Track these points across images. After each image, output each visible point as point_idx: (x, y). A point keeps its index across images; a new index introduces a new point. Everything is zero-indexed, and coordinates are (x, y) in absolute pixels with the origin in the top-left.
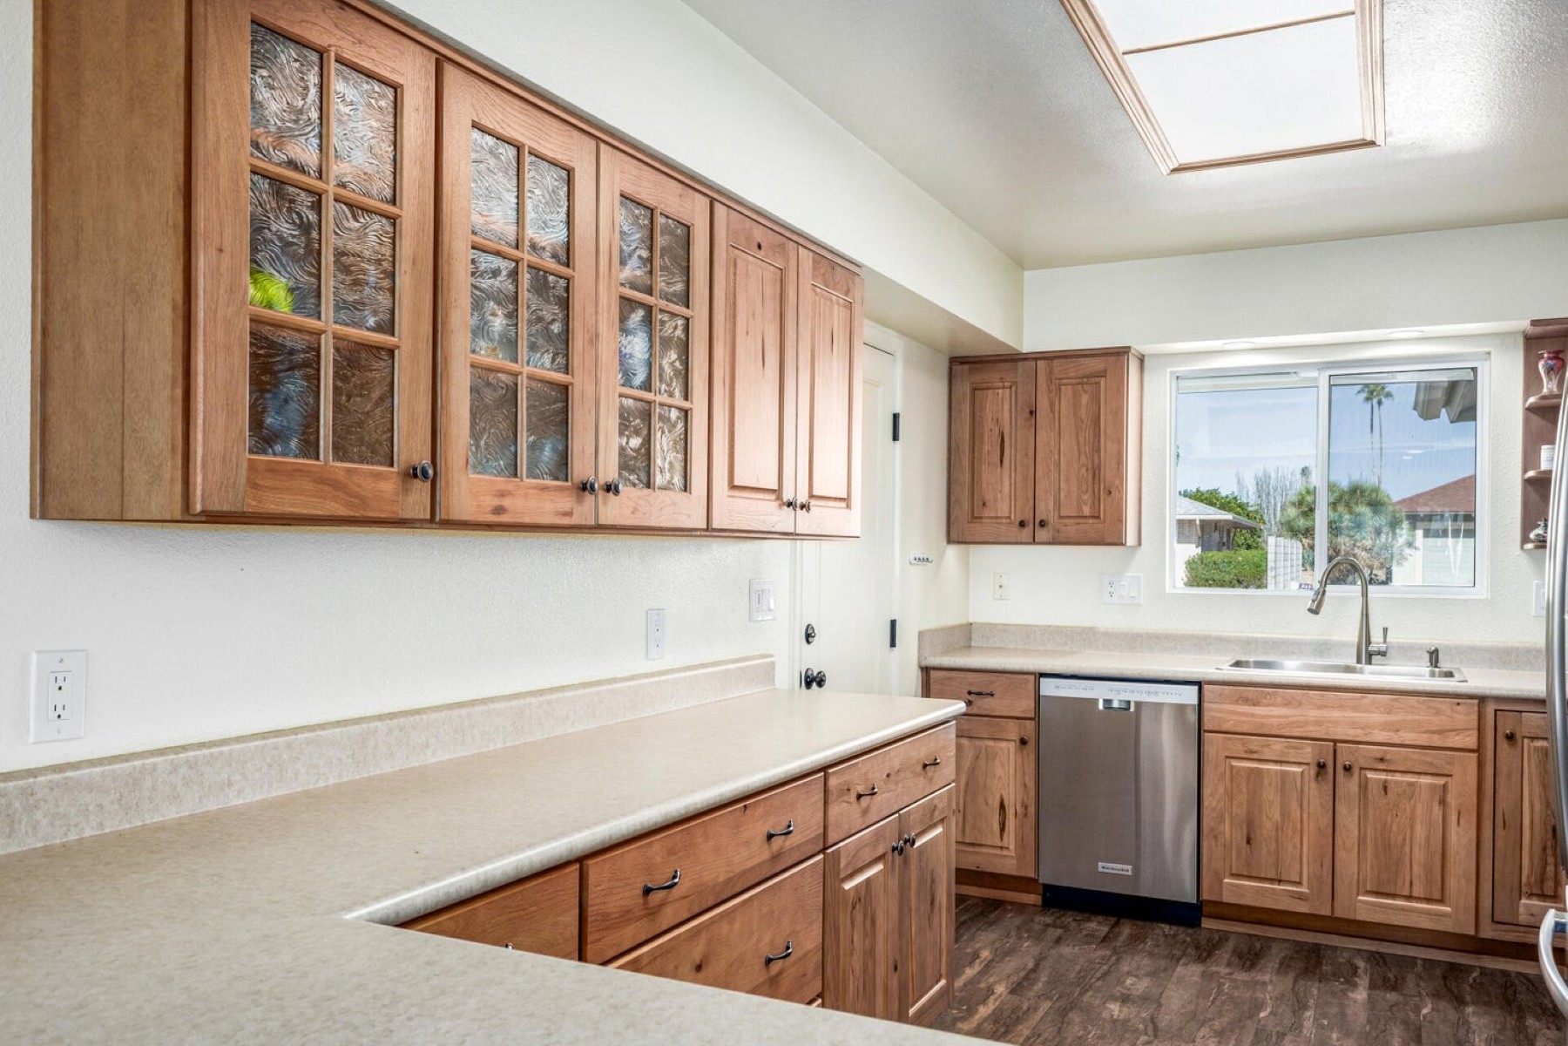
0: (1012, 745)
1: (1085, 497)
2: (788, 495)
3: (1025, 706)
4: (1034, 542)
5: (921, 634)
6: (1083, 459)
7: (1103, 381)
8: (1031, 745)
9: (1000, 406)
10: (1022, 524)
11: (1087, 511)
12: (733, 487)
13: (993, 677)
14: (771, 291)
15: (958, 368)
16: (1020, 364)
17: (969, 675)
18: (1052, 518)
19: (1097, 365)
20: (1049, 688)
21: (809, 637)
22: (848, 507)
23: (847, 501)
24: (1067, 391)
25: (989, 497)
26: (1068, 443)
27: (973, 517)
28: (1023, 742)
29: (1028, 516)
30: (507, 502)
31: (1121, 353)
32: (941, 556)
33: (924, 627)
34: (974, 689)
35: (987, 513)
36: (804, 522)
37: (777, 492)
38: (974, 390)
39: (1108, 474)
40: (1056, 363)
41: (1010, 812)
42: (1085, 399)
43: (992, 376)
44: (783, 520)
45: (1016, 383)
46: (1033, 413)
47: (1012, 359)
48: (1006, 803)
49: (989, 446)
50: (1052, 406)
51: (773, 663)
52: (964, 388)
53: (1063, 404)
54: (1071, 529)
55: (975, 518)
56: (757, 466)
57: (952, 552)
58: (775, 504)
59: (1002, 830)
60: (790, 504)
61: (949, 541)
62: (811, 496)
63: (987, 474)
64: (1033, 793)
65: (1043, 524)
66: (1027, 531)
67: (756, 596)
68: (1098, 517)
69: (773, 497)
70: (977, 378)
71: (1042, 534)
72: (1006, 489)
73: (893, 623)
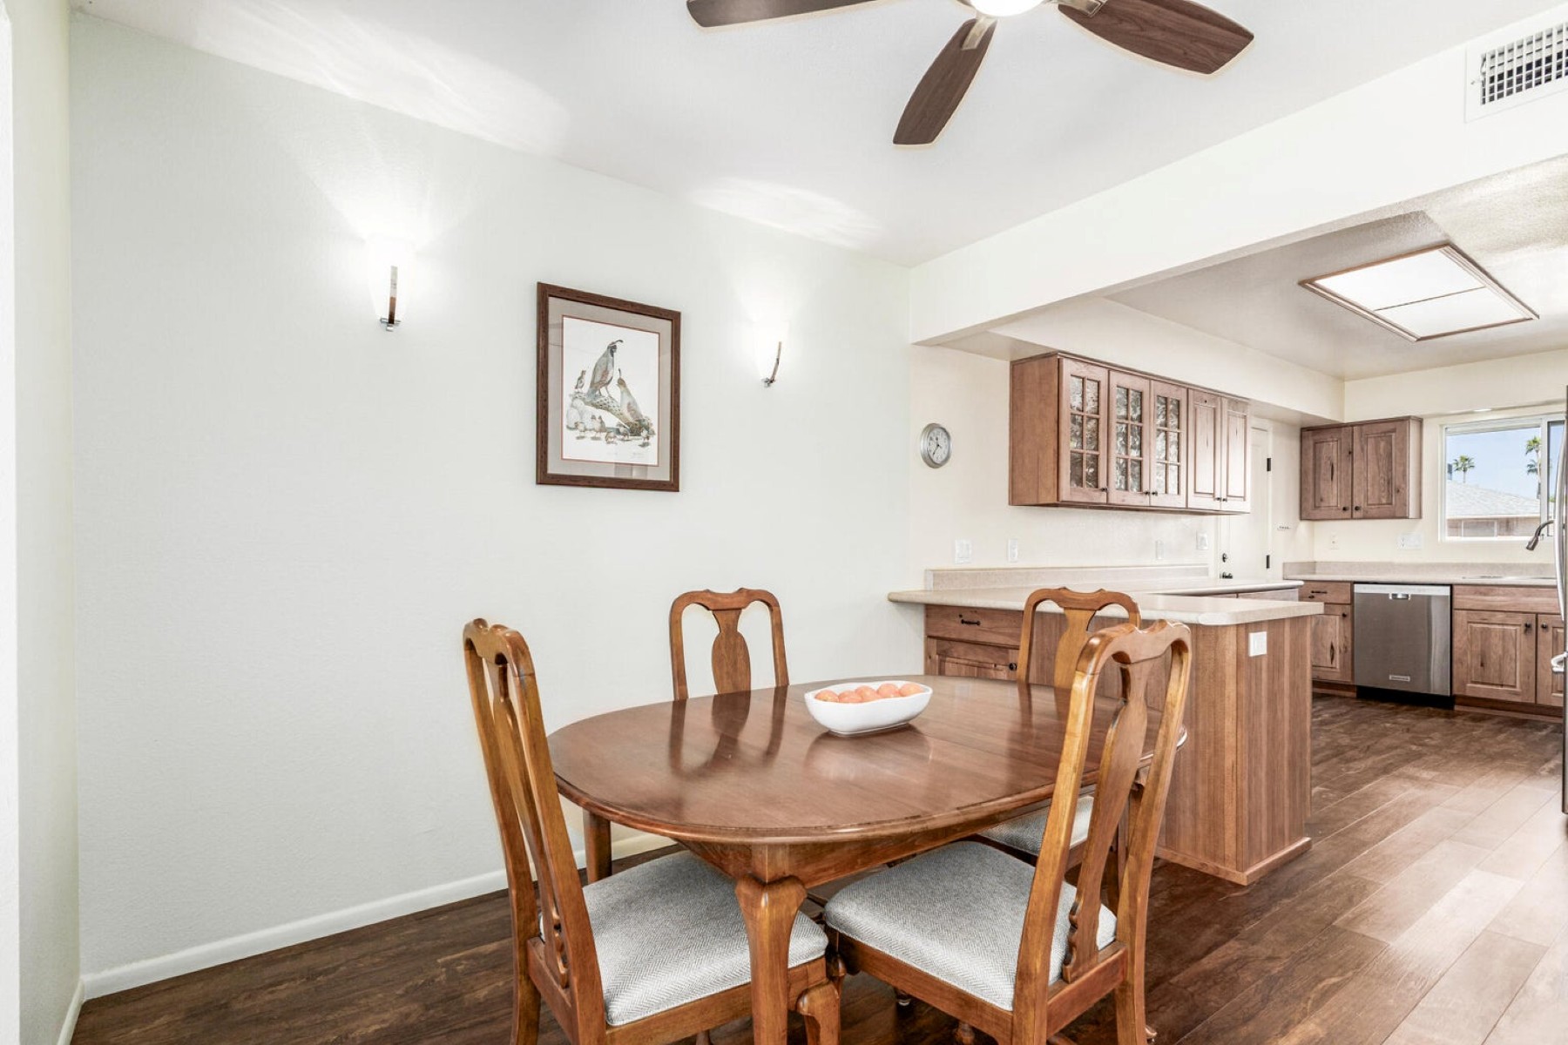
0: (1338, 617)
1: (1383, 494)
2: (1217, 496)
3: (1345, 598)
4: (1352, 518)
5: (1284, 564)
6: (1382, 475)
7: (1393, 434)
8: (1349, 617)
9: (1331, 450)
10: (1345, 509)
11: (1384, 501)
12: (1195, 492)
13: (1324, 584)
14: (1211, 417)
15: (1306, 433)
16: (1343, 429)
17: (1312, 584)
18: (1363, 505)
19: (1390, 426)
20: (1358, 589)
21: (1224, 559)
22: (1244, 500)
23: (1244, 498)
24: (1371, 441)
25: (1325, 496)
26: (1372, 468)
27: (1315, 506)
28: (1344, 615)
29: (1348, 505)
30: (1125, 498)
31: (1404, 420)
32: (1296, 527)
33: (1285, 561)
34: (1314, 590)
35: (1323, 504)
36: (1225, 507)
37: (1213, 494)
38: (1315, 443)
39: (1397, 482)
40: (1364, 427)
41: (1337, 652)
42: (1382, 444)
43: (1327, 436)
44: (1216, 505)
45: (1340, 439)
46: (1351, 453)
47: (1338, 427)
48: (1334, 645)
49: (1325, 470)
50: (1362, 449)
51: (1207, 569)
52: (1310, 443)
53: (1369, 447)
54: (1374, 511)
55: (1316, 507)
56: (1205, 484)
57: (1304, 525)
58: (1212, 499)
59: (1332, 659)
60: (1219, 499)
61: (1301, 519)
62: (1228, 496)
63: (1323, 485)
64: (1350, 641)
65: (1357, 509)
66: (1349, 512)
67: (1200, 542)
68: (1391, 504)
69: (1211, 496)
70: (1317, 437)
71: (1356, 514)
72: (1335, 492)
73: (1268, 557)
